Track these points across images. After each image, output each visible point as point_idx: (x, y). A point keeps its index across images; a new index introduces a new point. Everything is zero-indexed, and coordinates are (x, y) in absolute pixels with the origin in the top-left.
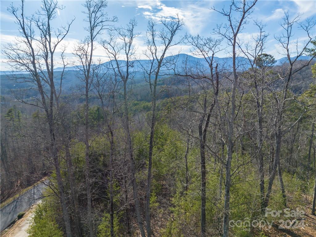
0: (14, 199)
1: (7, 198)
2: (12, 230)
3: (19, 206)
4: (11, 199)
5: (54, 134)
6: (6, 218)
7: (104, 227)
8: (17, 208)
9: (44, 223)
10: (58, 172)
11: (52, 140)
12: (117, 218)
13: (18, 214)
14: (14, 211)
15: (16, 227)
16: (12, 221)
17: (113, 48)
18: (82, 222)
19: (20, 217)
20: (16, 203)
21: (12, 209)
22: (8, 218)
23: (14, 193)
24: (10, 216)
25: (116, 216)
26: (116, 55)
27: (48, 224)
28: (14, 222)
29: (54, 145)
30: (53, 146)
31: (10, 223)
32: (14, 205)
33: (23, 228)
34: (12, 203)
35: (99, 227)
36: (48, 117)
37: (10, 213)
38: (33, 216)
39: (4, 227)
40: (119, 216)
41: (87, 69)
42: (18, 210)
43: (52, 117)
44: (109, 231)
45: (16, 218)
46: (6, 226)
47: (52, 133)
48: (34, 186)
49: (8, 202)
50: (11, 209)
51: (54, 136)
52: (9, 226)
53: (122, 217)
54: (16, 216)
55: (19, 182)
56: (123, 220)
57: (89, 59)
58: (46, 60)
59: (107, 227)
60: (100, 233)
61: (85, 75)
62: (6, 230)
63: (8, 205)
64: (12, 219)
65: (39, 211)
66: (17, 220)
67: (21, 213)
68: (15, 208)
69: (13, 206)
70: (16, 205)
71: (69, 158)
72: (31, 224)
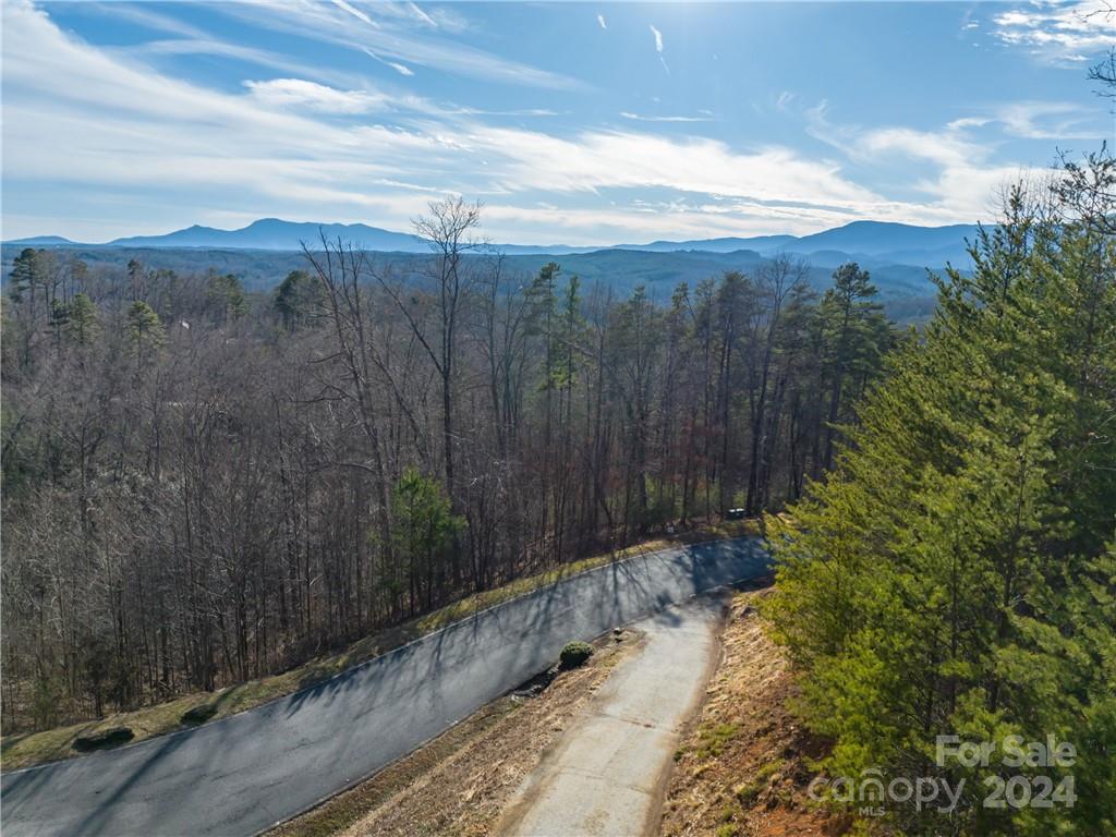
0: (540, 585)
3: (561, 616)
4: (527, 583)
6: (510, 647)
8: (554, 622)
13: (562, 646)
14: (541, 632)
16: (535, 672)
19: (575, 660)
20: (549, 603)
21: (534, 624)
22: (516, 651)
24: (524, 646)
28: (544, 678)
31: (527, 678)
32: (538, 605)
34: (532, 597)
37: (524, 635)
39: (503, 681)
42: (556, 630)
45: (552, 660)
46: (516, 683)
48: (615, 559)
49: (516, 589)
50: (529, 622)
52: (524, 686)
54: (550, 656)
62: (513, 698)
63: (518, 602)
64: (532, 663)
66: (555, 669)
67: (579, 644)
68: (542, 617)
69: (535, 610)
70: (546, 611)
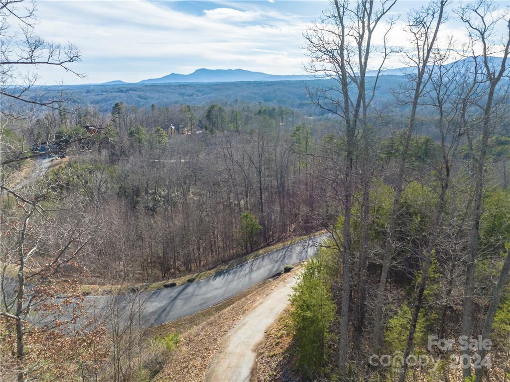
0: (284, 246)
1: (276, 242)
2: (276, 282)
3: (288, 256)
4: (281, 245)
5: (351, 159)
6: (272, 265)
7: (398, 325)
8: (286, 258)
9: (315, 284)
10: (348, 217)
11: (347, 168)
12: (424, 320)
13: (285, 266)
14: (282, 261)
15: (281, 281)
16: (277, 272)
17: (482, 18)
18: (366, 303)
19: (288, 270)
20: (286, 252)
21: (280, 258)
22: (274, 266)
23: (285, 239)
24: (276, 265)
25: (421, 316)
26: (485, 32)
27: (319, 287)
28: (279, 274)
29: (349, 176)
30: (348, 178)
31: (275, 274)
32: (282, 252)
33: (288, 285)
34: (281, 249)
35: (390, 321)
36: (349, 131)
37: (277, 261)
38: (303, 272)
39: (268, 275)
40: (427, 320)
41: (423, 58)
42: (286, 261)
43: (354, 133)
44: (406, 335)
45: (283, 270)
46: (271, 275)
47: (350, 158)
48: (310, 237)
50: (279, 257)
51: (351, 162)
52: (274, 276)
53: (432, 324)
54: (282, 268)
55: (293, 226)
56: (434, 330)
57: (430, 40)
58: (360, 44)
59: (403, 327)
60: (390, 330)
61: (419, 68)
62: (270, 279)
63: (277, 251)
64: (277, 270)
65: (312, 268)
66: (283, 272)
67: (290, 266)
68: (283, 256)
69: (281, 254)
70: (284, 254)
71: (366, 202)
72: (299, 281)
